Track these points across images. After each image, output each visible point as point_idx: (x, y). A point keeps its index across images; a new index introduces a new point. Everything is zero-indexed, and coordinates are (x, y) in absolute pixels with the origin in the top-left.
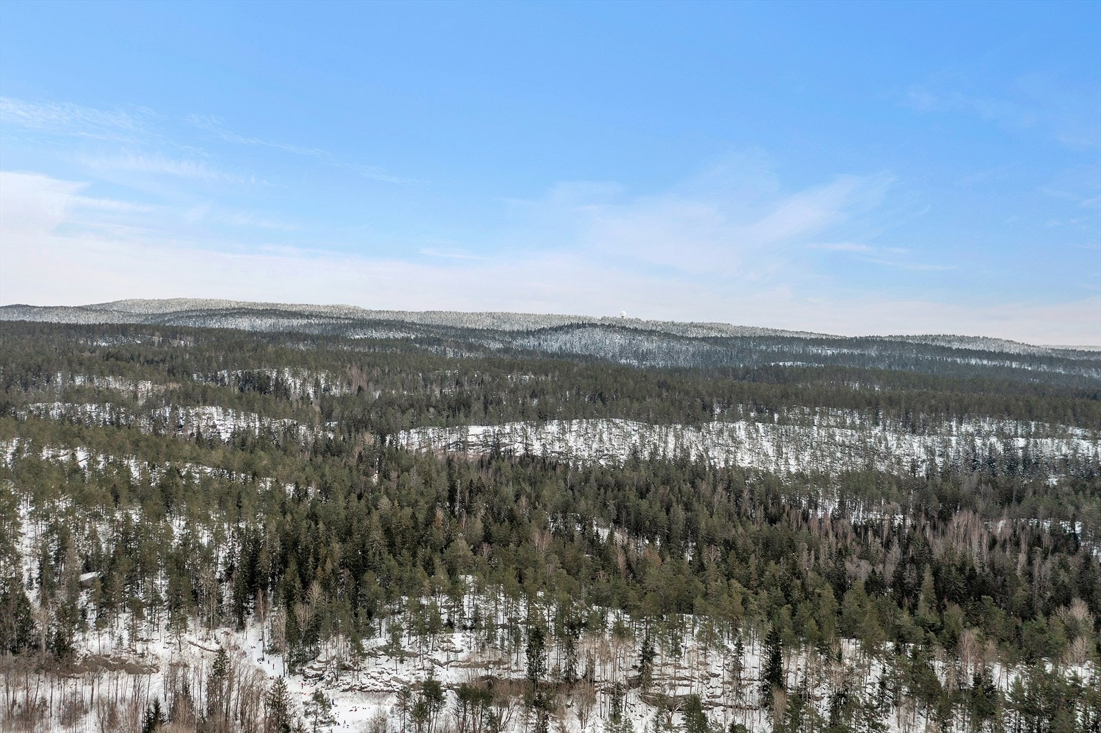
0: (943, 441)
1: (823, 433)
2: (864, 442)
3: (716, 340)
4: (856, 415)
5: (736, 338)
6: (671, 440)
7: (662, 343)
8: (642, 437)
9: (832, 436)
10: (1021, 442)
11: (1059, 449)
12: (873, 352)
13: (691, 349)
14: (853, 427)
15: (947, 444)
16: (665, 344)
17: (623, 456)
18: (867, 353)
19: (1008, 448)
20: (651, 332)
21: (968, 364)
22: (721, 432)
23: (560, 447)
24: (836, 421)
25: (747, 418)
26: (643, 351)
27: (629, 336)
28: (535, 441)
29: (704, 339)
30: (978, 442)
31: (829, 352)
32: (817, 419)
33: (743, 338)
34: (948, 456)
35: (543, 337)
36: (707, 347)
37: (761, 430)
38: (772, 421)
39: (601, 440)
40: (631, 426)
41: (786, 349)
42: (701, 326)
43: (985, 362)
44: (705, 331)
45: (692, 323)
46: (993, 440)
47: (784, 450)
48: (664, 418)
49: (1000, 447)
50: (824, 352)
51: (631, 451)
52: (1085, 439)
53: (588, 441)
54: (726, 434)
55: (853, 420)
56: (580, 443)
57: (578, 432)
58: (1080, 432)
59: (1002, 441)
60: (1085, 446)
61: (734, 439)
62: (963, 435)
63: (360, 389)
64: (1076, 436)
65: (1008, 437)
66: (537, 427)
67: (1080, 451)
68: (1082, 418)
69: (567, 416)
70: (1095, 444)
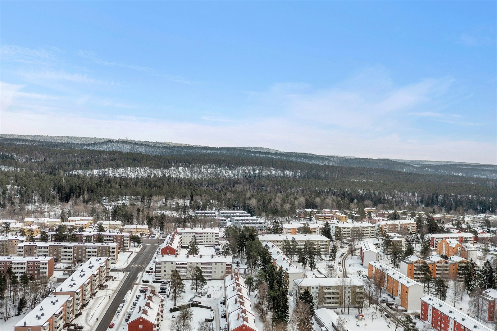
0: (238, 171)
1: (204, 170)
2: (216, 172)
3: (167, 148)
4: (214, 165)
5: (175, 147)
6: (160, 173)
7: (147, 148)
8: (151, 171)
9: (207, 171)
10: (258, 171)
11: (267, 173)
12: (224, 152)
13: (158, 151)
14: (213, 168)
16: (148, 149)
17: (146, 176)
18: (222, 152)
19: (254, 173)
20: (142, 144)
21: (255, 156)
22: (174, 170)
23: (125, 175)
24: (208, 167)
25: (182, 166)
26: (139, 151)
27: (133, 146)
28: (116, 174)
29: (163, 147)
30: (247, 172)
31: (209, 152)
32: (203, 166)
33: (177, 147)
34: (239, 175)
35: (96, 146)
36: (164, 150)
37: (187, 169)
38: (190, 167)
39: (138, 173)
40: (147, 169)
41: (194, 151)
42: (161, 143)
43: (261, 155)
44: (162, 145)
45: (156, 142)
46: (251, 171)
47: (193, 175)
48: (157, 166)
49: (252, 173)
50: (207, 152)
51: (148, 175)
52: (274, 170)
53: (134, 173)
54: (176, 170)
55: (213, 167)
56: (131, 174)
57: (130, 171)
58: (273, 169)
59: (253, 171)
60: (273, 172)
61: (179, 172)
62: (243, 170)
63: (45, 160)
64: (272, 170)
65: (255, 170)
66: (116, 169)
67: (272, 173)
68: (274, 165)
69: (126, 166)
70: (276, 171)
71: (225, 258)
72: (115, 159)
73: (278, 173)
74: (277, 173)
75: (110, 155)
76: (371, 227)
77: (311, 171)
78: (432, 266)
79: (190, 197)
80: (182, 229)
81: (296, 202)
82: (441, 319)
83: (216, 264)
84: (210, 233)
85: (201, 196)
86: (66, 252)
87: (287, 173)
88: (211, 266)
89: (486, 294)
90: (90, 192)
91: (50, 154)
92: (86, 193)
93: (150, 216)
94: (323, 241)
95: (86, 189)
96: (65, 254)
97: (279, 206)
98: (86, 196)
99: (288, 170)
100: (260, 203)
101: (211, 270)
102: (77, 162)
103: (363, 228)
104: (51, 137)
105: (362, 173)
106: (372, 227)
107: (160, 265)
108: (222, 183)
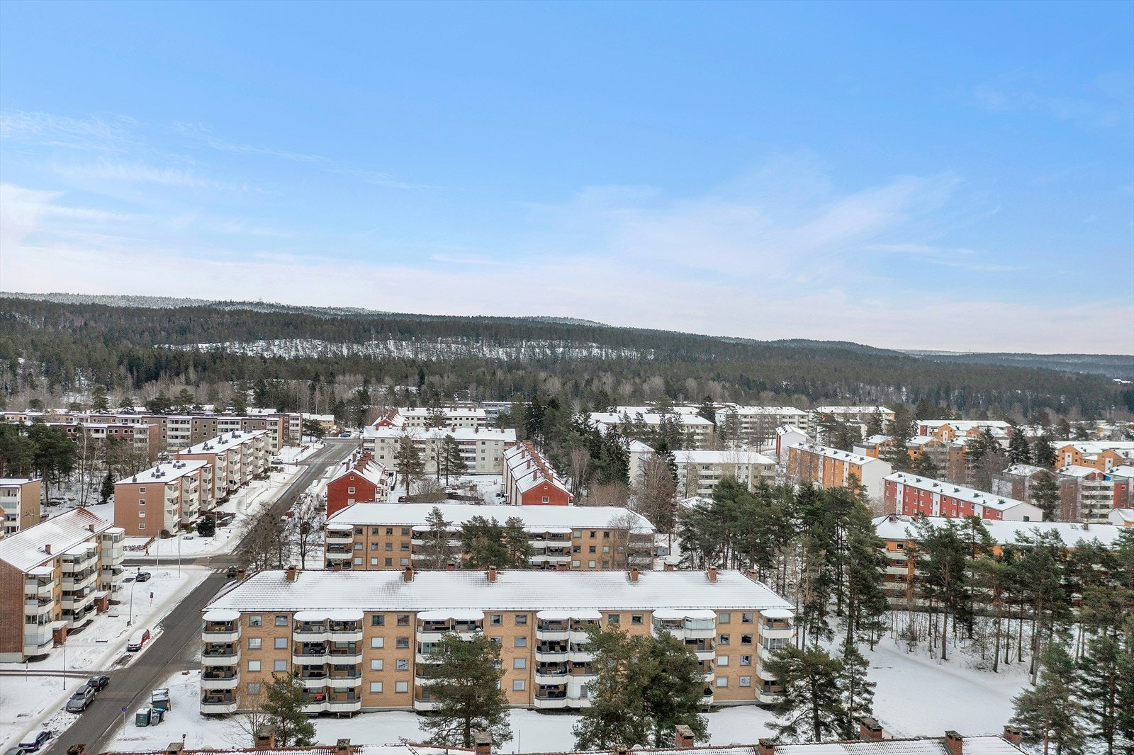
0: (517, 350)
1: (444, 345)
2: (470, 352)
4: (465, 338)
6: (345, 350)
8: (325, 347)
9: (450, 348)
10: (561, 350)
11: (582, 352)
14: (463, 344)
15: (519, 352)
17: (315, 356)
19: (553, 353)
22: (377, 346)
23: (267, 354)
24: (452, 340)
25: (394, 339)
28: (247, 351)
30: (537, 350)
32: (439, 339)
34: (519, 358)
37: (404, 344)
38: (411, 339)
39: (297, 350)
40: (316, 342)
46: (546, 349)
47: (420, 354)
48: (338, 338)
49: (548, 352)
51: (319, 354)
52: (597, 348)
53: (288, 350)
54: (381, 346)
55: (462, 339)
56: (281, 352)
57: (279, 345)
58: (594, 345)
59: (551, 350)
60: (595, 351)
61: (387, 349)
62: (529, 347)
63: (85, 324)
64: (592, 347)
65: (555, 347)
66: (248, 344)
67: (593, 354)
68: (597, 336)
69: (270, 337)
70: (601, 350)
71: (503, 432)
72: (244, 323)
73: (607, 355)
74: (604, 353)
75: (231, 316)
76: (799, 416)
77: (678, 349)
78: (915, 453)
79: (417, 377)
80: (408, 410)
81: (646, 387)
82: (918, 502)
83: (484, 443)
84: (467, 419)
85: (442, 377)
86: (177, 430)
87: (626, 353)
88: (474, 447)
89: (1011, 472)
90: (200, 368)
91: (97, 315)
92: (191, 370)
93: (338, 400)
94: (700, 425)
95: (191, 362)
96: (175, 433)
97: (608, 389)
98: (193, 375)
99: (627, 346)
100: (569, 385)
101: (474, 455)
102: (158, 328)
103: (784, 417)
104: (86, 296)
105: (790, 356)
106: (803, 417)
107: (373, 445)
108: (484, 367)
